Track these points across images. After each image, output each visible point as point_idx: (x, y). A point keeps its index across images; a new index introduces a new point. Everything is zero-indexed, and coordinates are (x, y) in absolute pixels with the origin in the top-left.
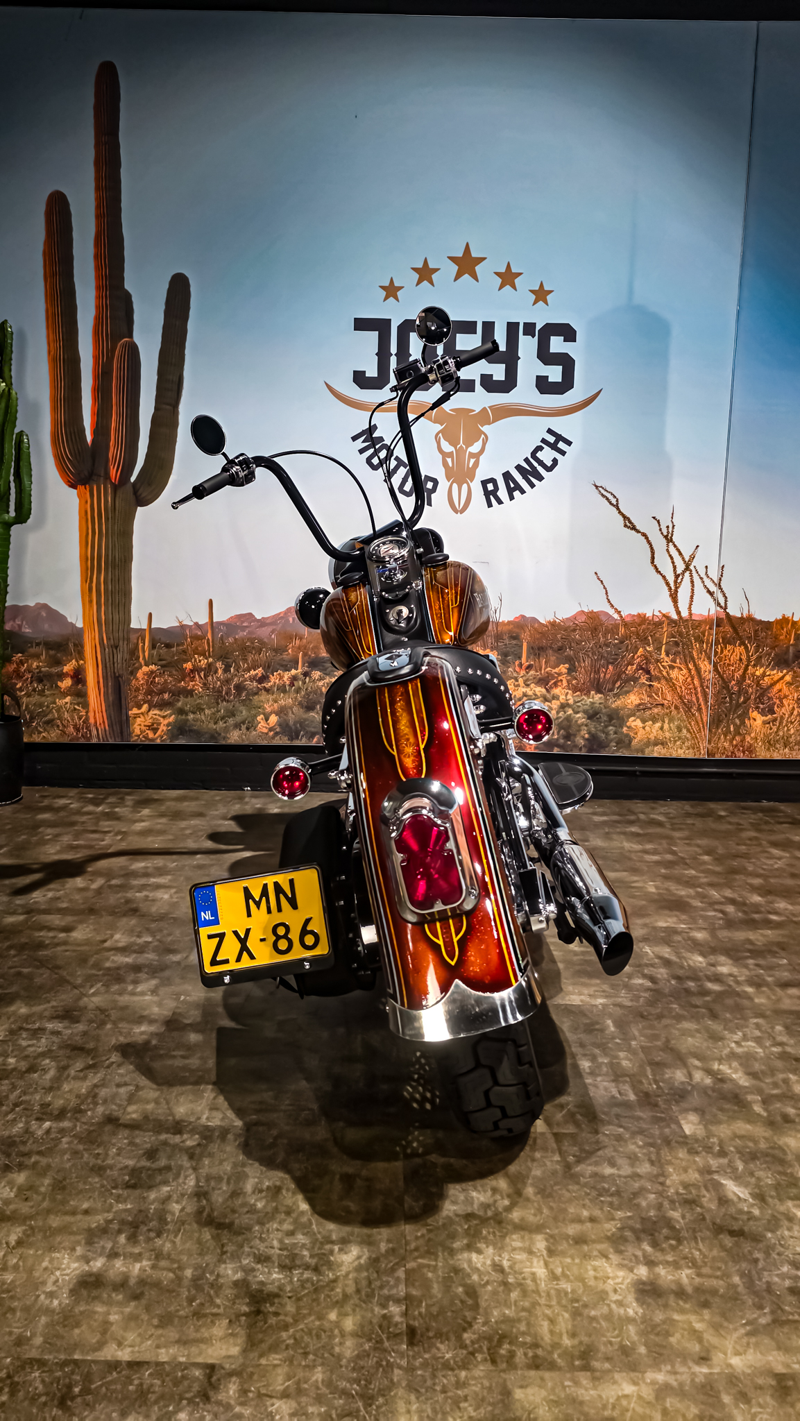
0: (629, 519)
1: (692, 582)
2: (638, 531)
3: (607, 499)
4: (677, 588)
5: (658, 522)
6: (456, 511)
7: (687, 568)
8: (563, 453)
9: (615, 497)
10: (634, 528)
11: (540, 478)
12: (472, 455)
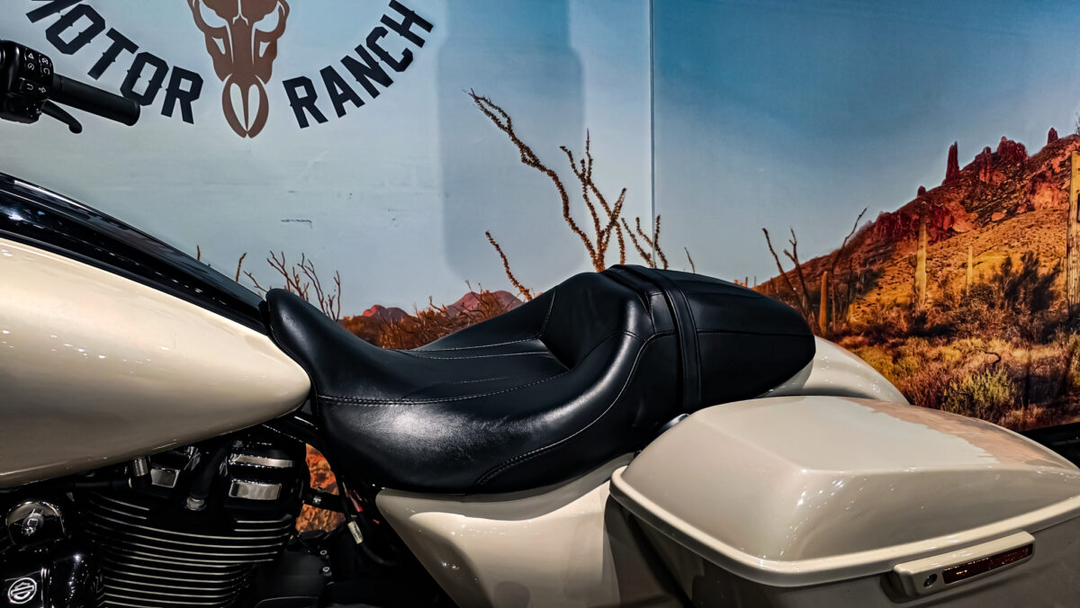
0: (528, 150)
1: (621, 242)
2: (543, 169)
3: (494, 118)
4: (602, 251)
5: (570, 154)
6: (242, 133)
7: (613, 222)
8: (420, 42)
9: (505, 115)
10: (536, 163)
11: (387, 82)
12: (261, 36)
